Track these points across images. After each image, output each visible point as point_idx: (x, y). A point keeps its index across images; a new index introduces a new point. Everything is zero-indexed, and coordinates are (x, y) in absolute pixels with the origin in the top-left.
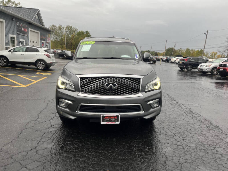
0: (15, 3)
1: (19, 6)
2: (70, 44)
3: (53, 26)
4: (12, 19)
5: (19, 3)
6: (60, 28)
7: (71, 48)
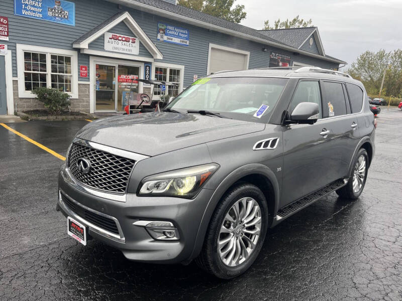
0: (303, 22)
1: (309, 26)
2: (397, 87)
3: (367, 53)
4: (263, 50)
5: (310, 21)
6: (381, 55)
7: (396, 94)
